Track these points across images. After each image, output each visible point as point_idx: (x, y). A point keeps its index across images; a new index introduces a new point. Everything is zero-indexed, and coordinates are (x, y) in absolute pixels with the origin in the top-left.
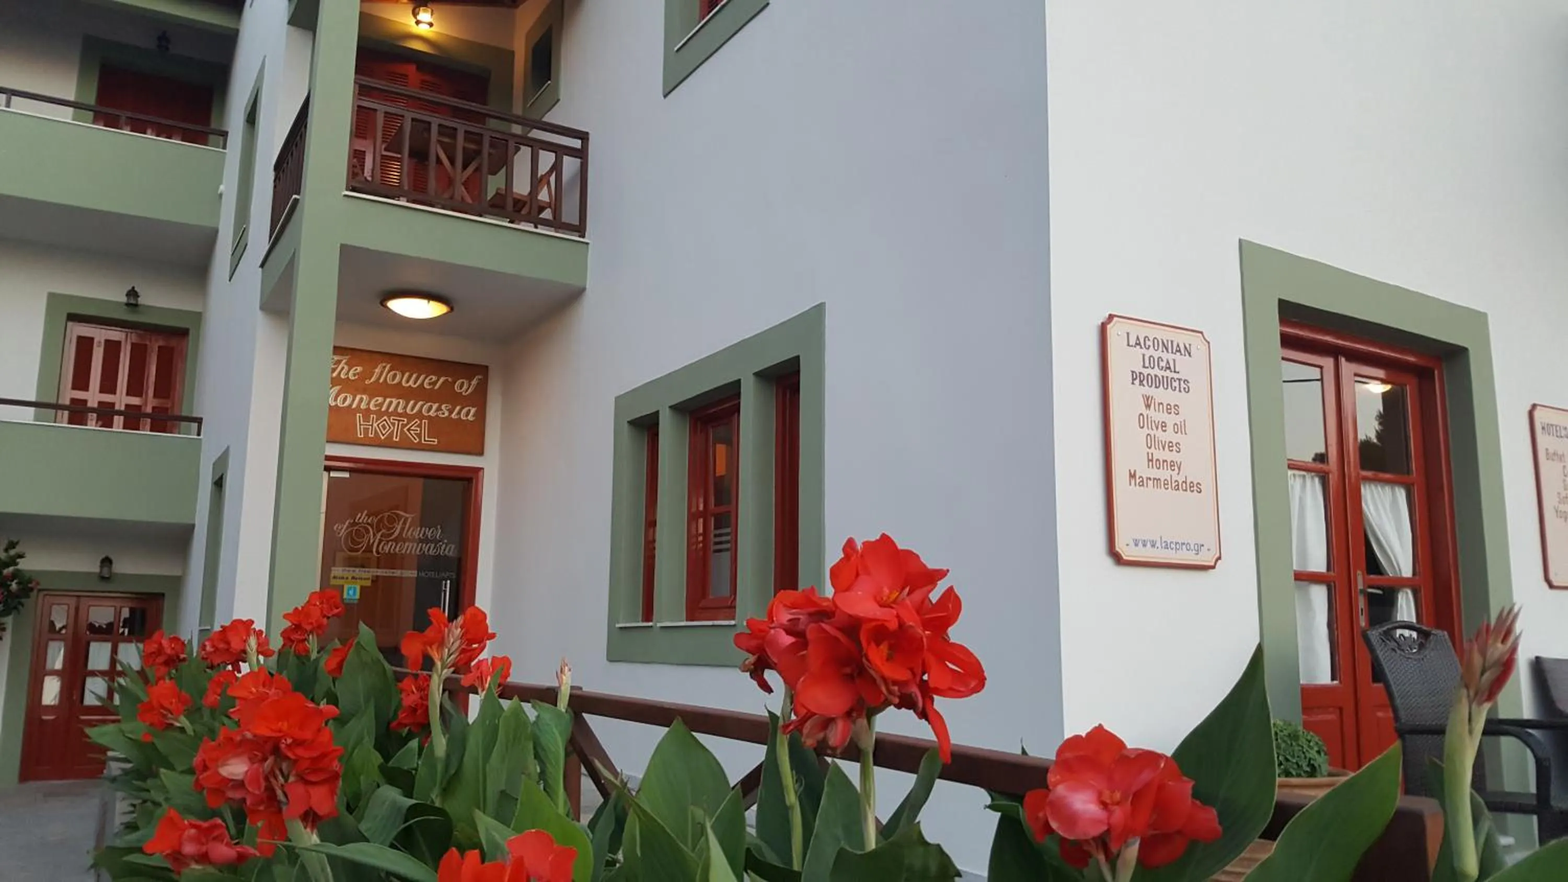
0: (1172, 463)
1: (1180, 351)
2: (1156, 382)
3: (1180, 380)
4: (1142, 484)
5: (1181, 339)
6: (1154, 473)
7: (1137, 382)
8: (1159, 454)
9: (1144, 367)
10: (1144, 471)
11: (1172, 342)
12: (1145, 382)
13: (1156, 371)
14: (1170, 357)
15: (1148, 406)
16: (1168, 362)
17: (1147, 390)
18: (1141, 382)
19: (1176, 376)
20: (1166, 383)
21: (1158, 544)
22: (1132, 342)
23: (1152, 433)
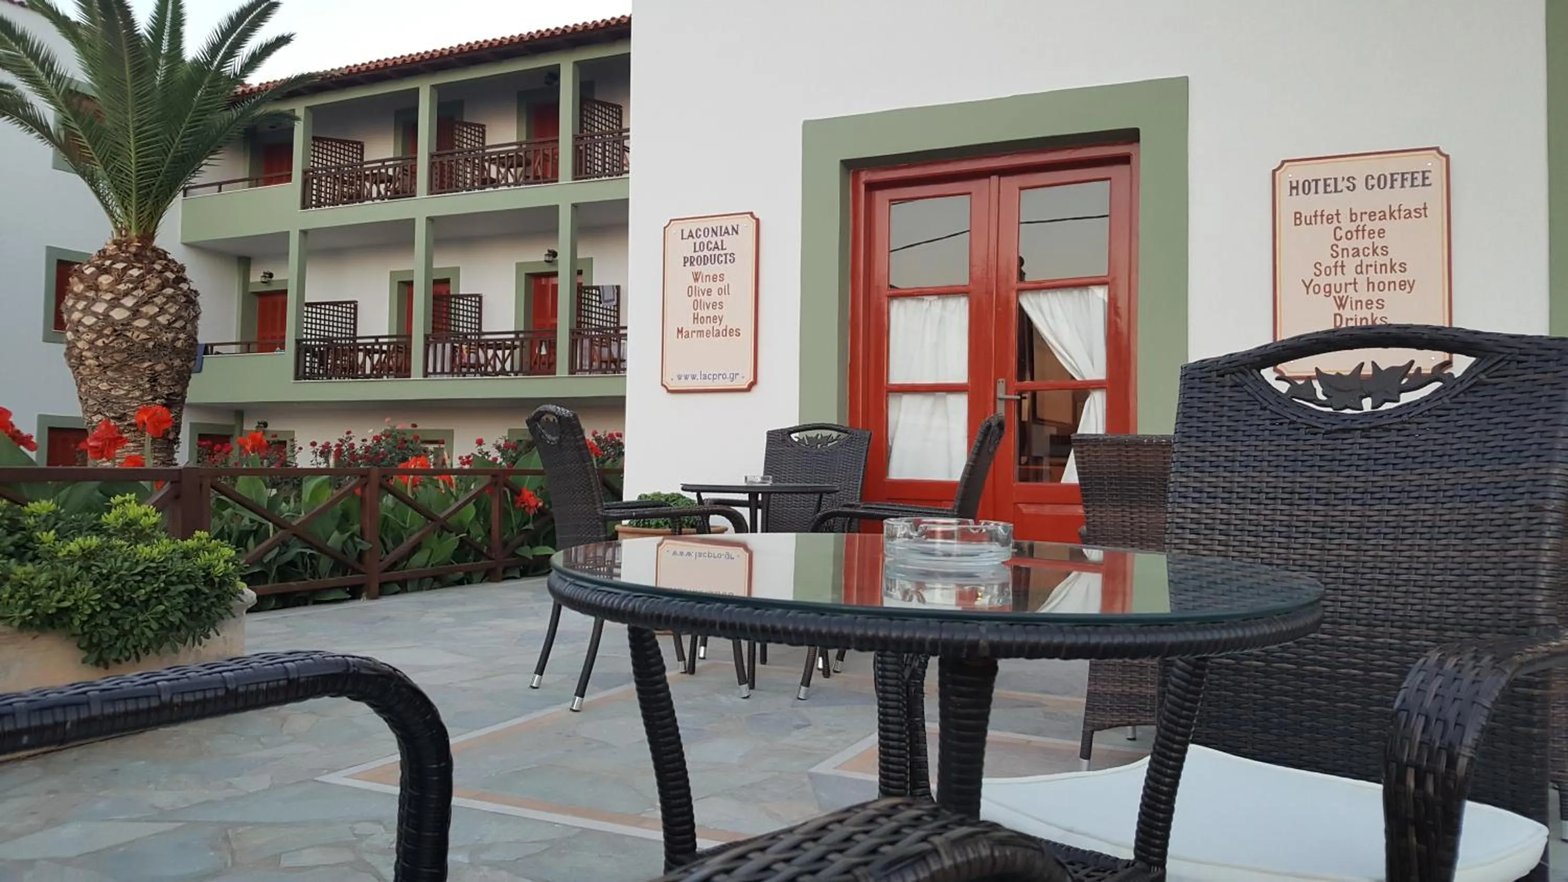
0: (715, 318)
1: (728, 233)
2: (705, 260)
3: (726, 255)
4: (687, 336)
5: (728, 223)
6: (699, 327)
7: (688, 264)
8: (703, 313)
9: (695, 251)
10: (689, 326)
11: (721, 227)
12: (695, 263)
13: (706, 252)
14: (718, 239)
15: (696, 280)
16: (716, 243)
17: (696, 268)
18: (692, 263)
19: (722, 252)
20: (715, 259)
21: (698, 377)
22: (686, 236)
23: (698, 299)
